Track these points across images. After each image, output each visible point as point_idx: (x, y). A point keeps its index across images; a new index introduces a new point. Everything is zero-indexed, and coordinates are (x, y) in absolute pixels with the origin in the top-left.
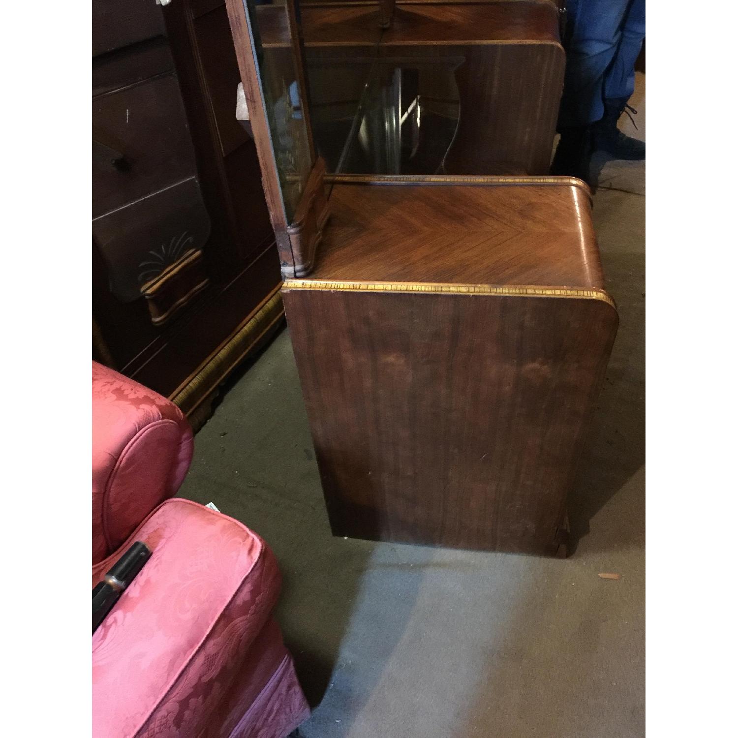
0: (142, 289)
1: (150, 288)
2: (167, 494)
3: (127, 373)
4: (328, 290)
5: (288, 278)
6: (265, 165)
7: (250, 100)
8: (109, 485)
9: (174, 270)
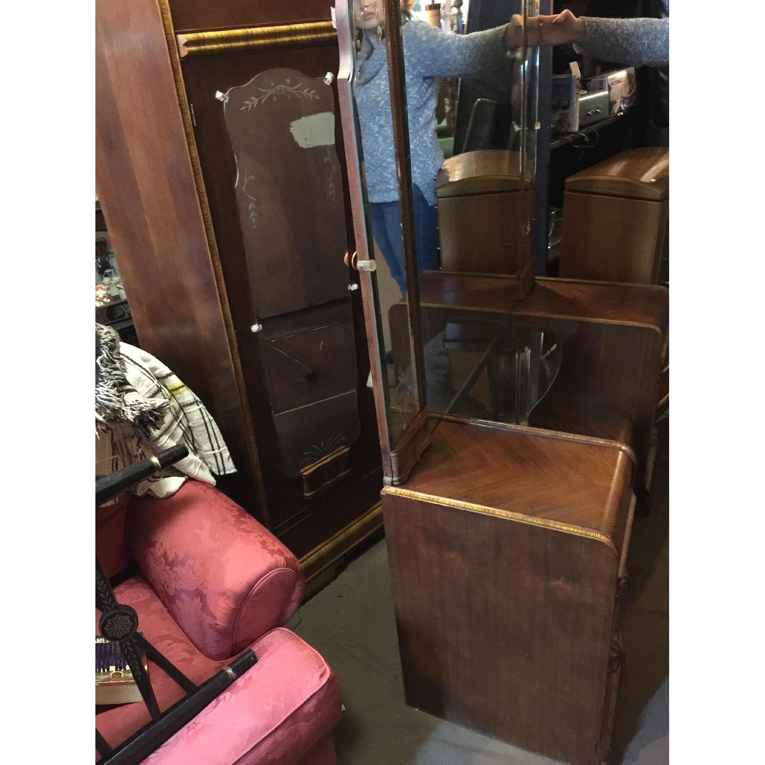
0: (302, 471)
1: (307, 471)
2: (279, 623)
3: (275, 533)
4: (411, 498)
5: (387, 485)
6: (380, 413)
7: (375, 378)
8: (242, 606)
9: (327, 460)
